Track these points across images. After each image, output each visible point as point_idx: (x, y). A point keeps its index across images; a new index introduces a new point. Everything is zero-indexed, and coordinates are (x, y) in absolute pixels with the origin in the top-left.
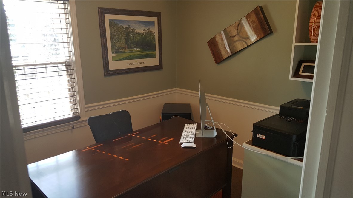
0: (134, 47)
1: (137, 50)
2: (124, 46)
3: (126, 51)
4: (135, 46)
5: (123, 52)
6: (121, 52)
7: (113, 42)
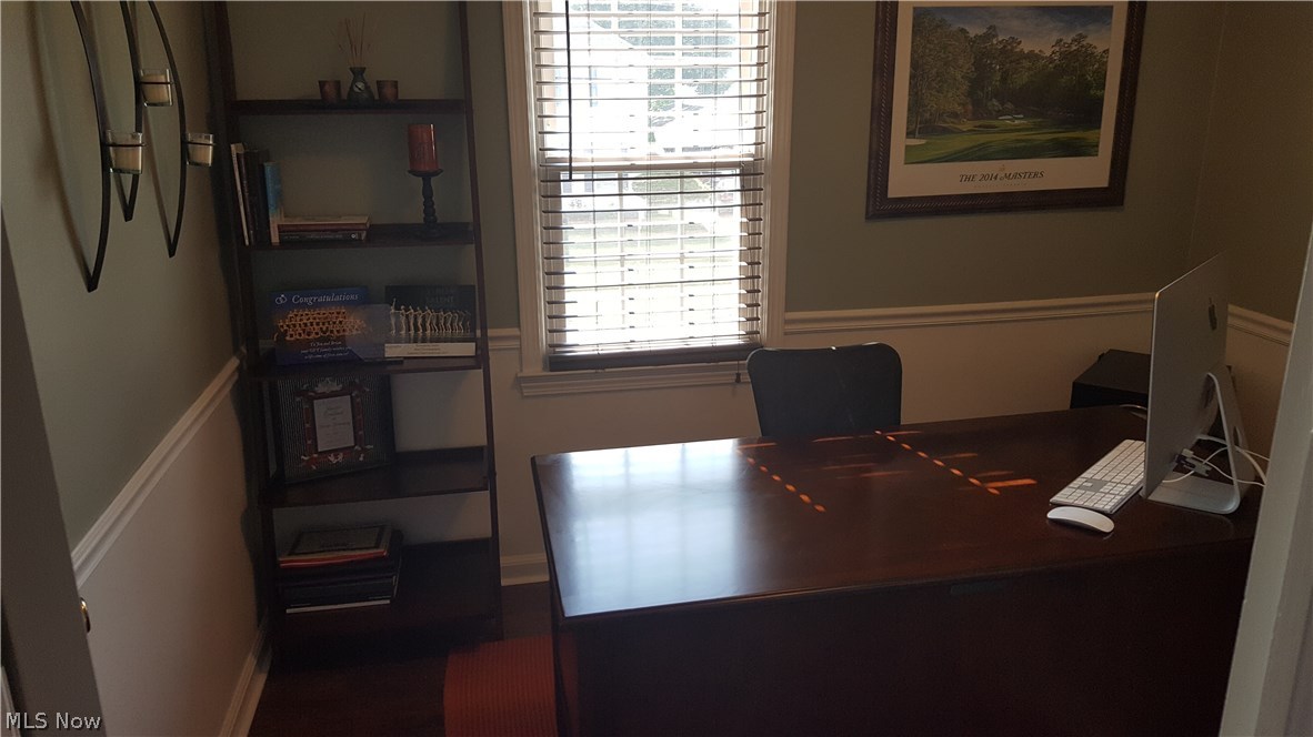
0: (1000, 113)
1: (1014, 125)
2: (959, 109)
3: (967, 125)
4: (1009, 106)
5: (953, 132)
6: (945, 131)
7: (917, 93)
